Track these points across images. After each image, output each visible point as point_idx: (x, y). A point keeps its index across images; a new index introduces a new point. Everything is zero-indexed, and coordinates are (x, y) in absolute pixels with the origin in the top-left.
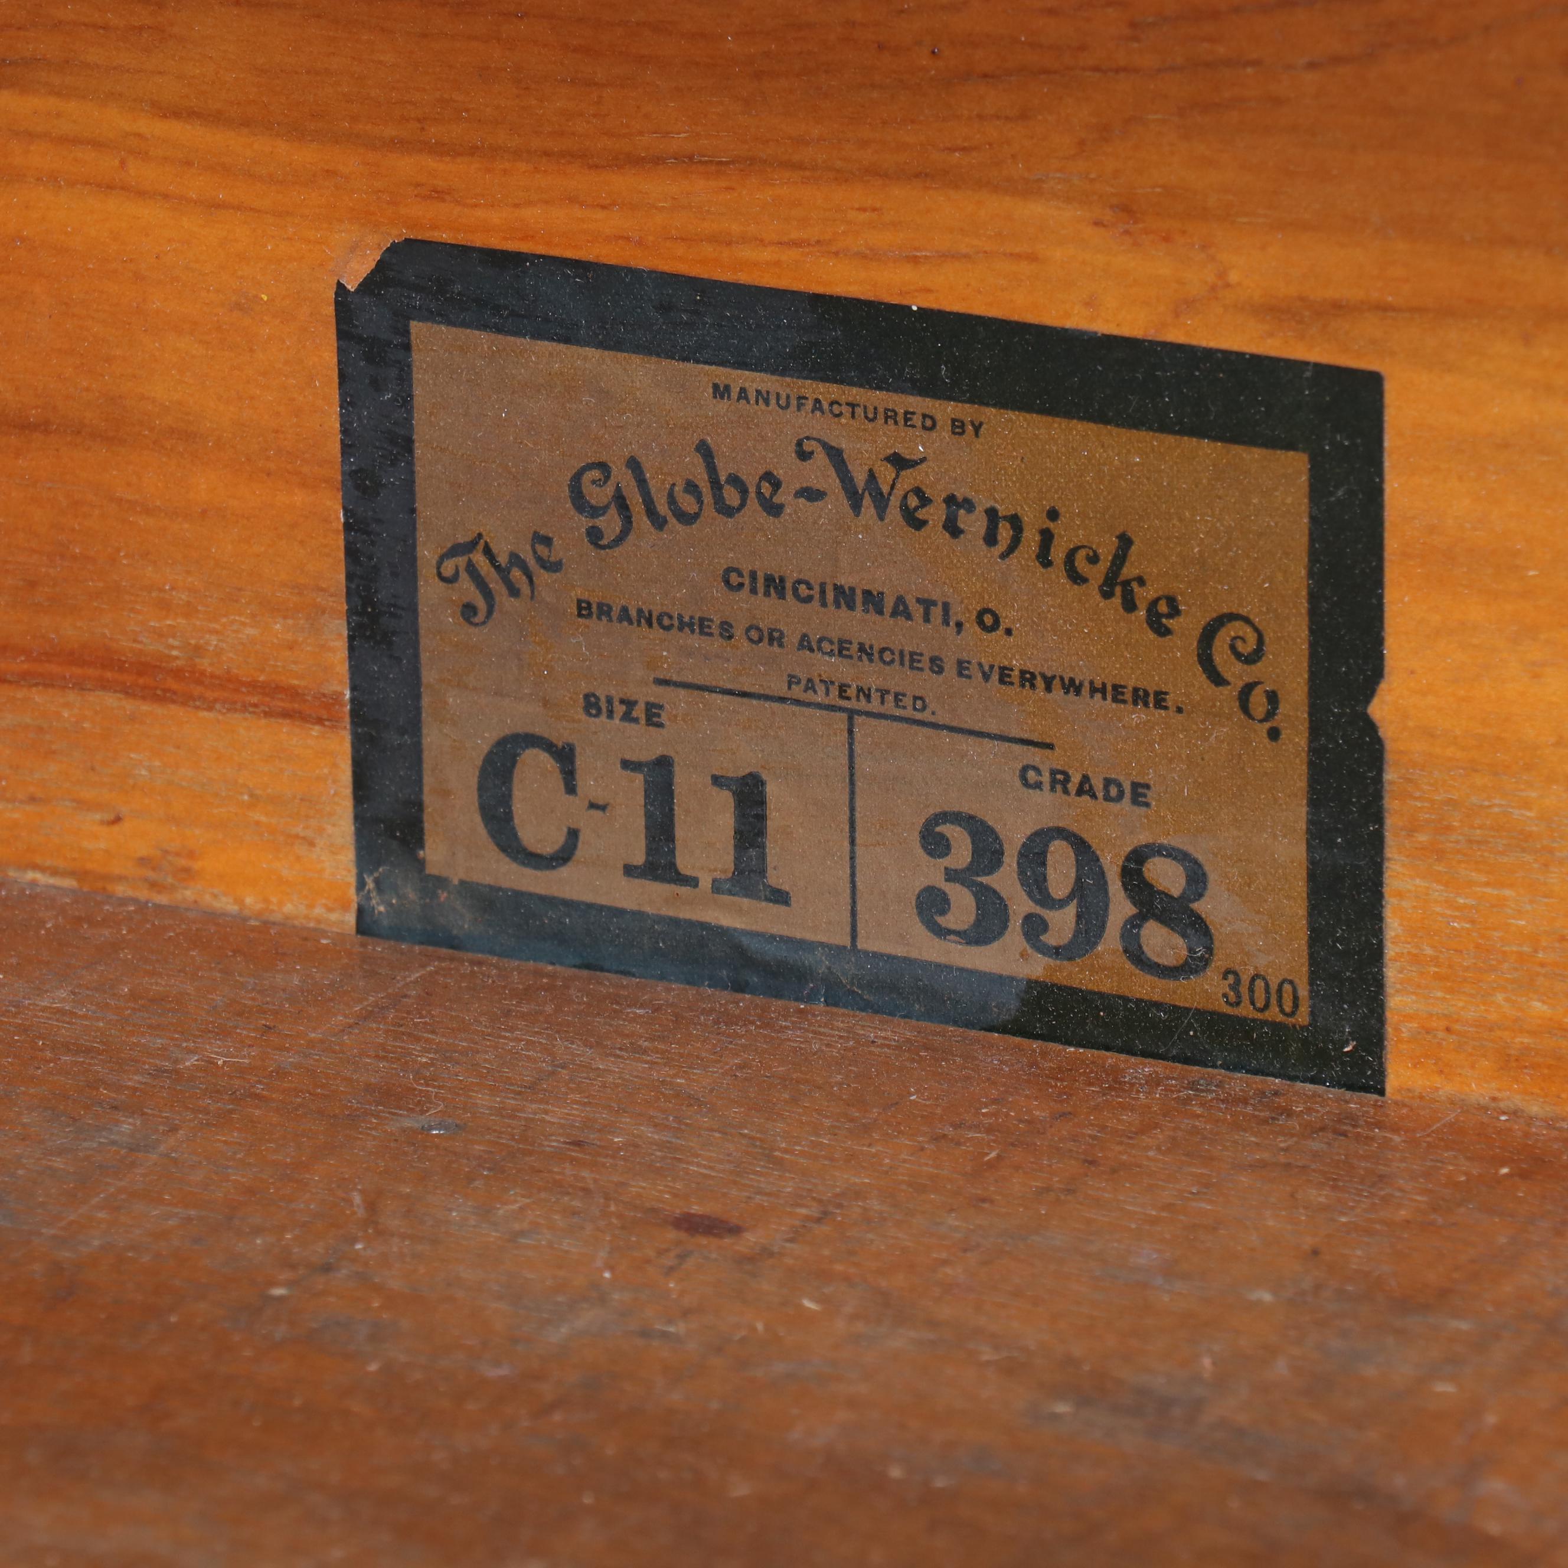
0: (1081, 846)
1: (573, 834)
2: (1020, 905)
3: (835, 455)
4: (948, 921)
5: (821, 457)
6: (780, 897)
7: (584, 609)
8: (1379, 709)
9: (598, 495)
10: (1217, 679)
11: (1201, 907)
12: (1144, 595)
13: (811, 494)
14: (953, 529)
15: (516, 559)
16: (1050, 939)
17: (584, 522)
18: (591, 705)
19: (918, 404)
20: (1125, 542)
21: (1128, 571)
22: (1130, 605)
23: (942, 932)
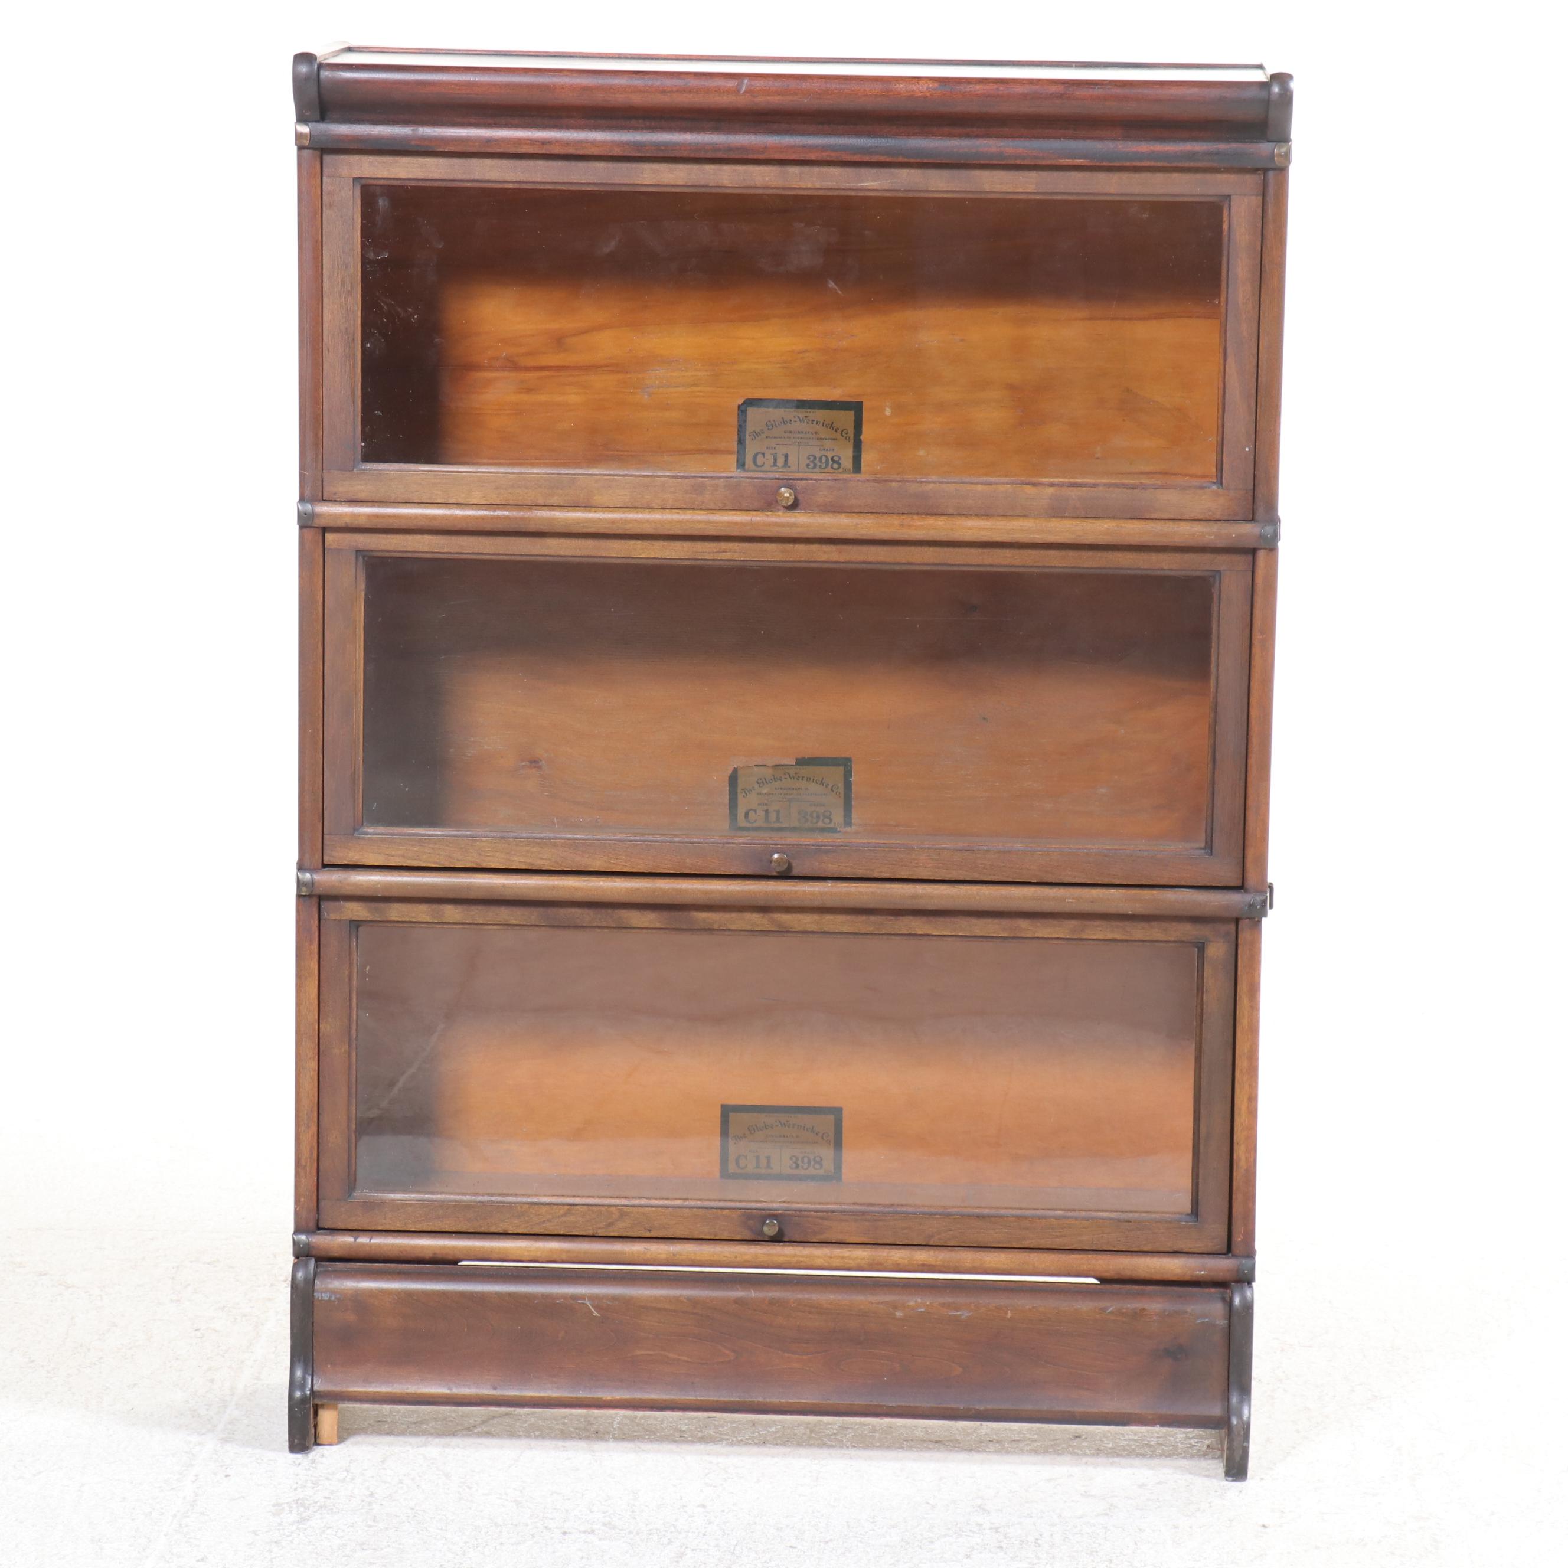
0: (826, 456)
1: (764, 463)
2: (819, 464)
3: (799, 417)
4: (810, 467)
5: (796, 417)
6: (789, 467)
7: (767, 437)
8: (862, 437)
9: (769, 424)
10: (843, 436)
11: (840, 462)
12: (835, 428)
13: (796, 421)
14: (812, 423)
15: (759, 433)
16: (823, 467)
17: (767, 428)
18: (767, 448)
19: (809, 410)
20: (833, 423)
21: (833, 426)
22: (833, 429)
23: (809, 468)
